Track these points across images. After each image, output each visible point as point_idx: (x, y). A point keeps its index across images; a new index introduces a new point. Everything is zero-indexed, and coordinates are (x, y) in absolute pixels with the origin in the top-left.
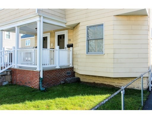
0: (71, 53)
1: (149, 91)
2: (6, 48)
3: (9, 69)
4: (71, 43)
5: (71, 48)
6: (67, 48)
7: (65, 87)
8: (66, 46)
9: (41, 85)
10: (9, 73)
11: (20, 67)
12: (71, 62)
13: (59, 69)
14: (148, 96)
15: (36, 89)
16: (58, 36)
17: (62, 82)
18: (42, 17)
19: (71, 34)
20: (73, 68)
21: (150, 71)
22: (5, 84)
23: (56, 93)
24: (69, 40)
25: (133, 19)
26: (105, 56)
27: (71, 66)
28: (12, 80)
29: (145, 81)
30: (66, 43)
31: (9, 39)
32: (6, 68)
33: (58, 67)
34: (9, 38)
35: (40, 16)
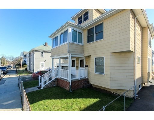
0: (87, 70)
1: (134, 99)
3: (56, 78)
5: (87, 68)
6: (85, 67)
7: (83, 91)
8: (84, 66)
9: (70, 89)
10: (56, 81)
11: (61, 78)
12: (87, 76)
13: (80, 80)
14: (132, 104)
15: (68, 91)
16: (80, 60)
17: (82, 87)
18: (71, 55)
19: (87, 60)
20: (88, 79)
21: (135, 87)
22: (54, 86)
23: (77, 94)
24: (86, 63)
25: (123, 54)
26: (105, 76)
28: (57, 84)
29: (132, 92)
30: (85, 64)
32: (55, 78)
33: (79, 79)
35: (70, 54)
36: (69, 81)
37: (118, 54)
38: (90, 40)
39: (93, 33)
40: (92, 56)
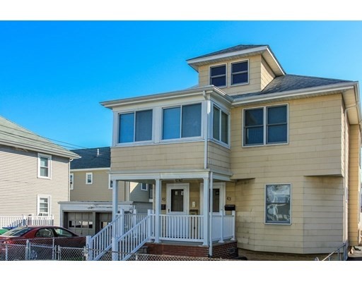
0: (233, 219)
2: (41, 199)
4: (231, 203)
5: (233, 212)
8: (222, 207)
12: (233, 234)
13: (223, 245)
19: (232, 189)
24: (227, 198)
26: (293, 227)
27: (233, 239)
31: (46, 177)
32: (142, 244)
33: (221, 241)
34: (46, 174)
36: (205, 244)
37: (317, 180)
38: (252, 138)
39: (262, 123)
40: (256, 181)
